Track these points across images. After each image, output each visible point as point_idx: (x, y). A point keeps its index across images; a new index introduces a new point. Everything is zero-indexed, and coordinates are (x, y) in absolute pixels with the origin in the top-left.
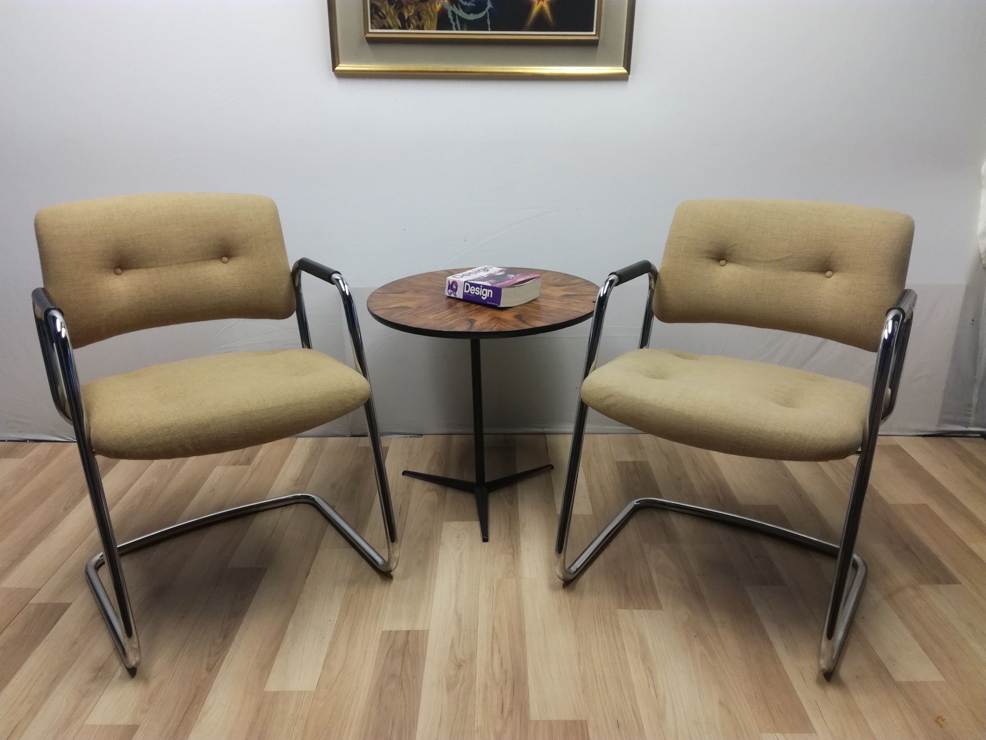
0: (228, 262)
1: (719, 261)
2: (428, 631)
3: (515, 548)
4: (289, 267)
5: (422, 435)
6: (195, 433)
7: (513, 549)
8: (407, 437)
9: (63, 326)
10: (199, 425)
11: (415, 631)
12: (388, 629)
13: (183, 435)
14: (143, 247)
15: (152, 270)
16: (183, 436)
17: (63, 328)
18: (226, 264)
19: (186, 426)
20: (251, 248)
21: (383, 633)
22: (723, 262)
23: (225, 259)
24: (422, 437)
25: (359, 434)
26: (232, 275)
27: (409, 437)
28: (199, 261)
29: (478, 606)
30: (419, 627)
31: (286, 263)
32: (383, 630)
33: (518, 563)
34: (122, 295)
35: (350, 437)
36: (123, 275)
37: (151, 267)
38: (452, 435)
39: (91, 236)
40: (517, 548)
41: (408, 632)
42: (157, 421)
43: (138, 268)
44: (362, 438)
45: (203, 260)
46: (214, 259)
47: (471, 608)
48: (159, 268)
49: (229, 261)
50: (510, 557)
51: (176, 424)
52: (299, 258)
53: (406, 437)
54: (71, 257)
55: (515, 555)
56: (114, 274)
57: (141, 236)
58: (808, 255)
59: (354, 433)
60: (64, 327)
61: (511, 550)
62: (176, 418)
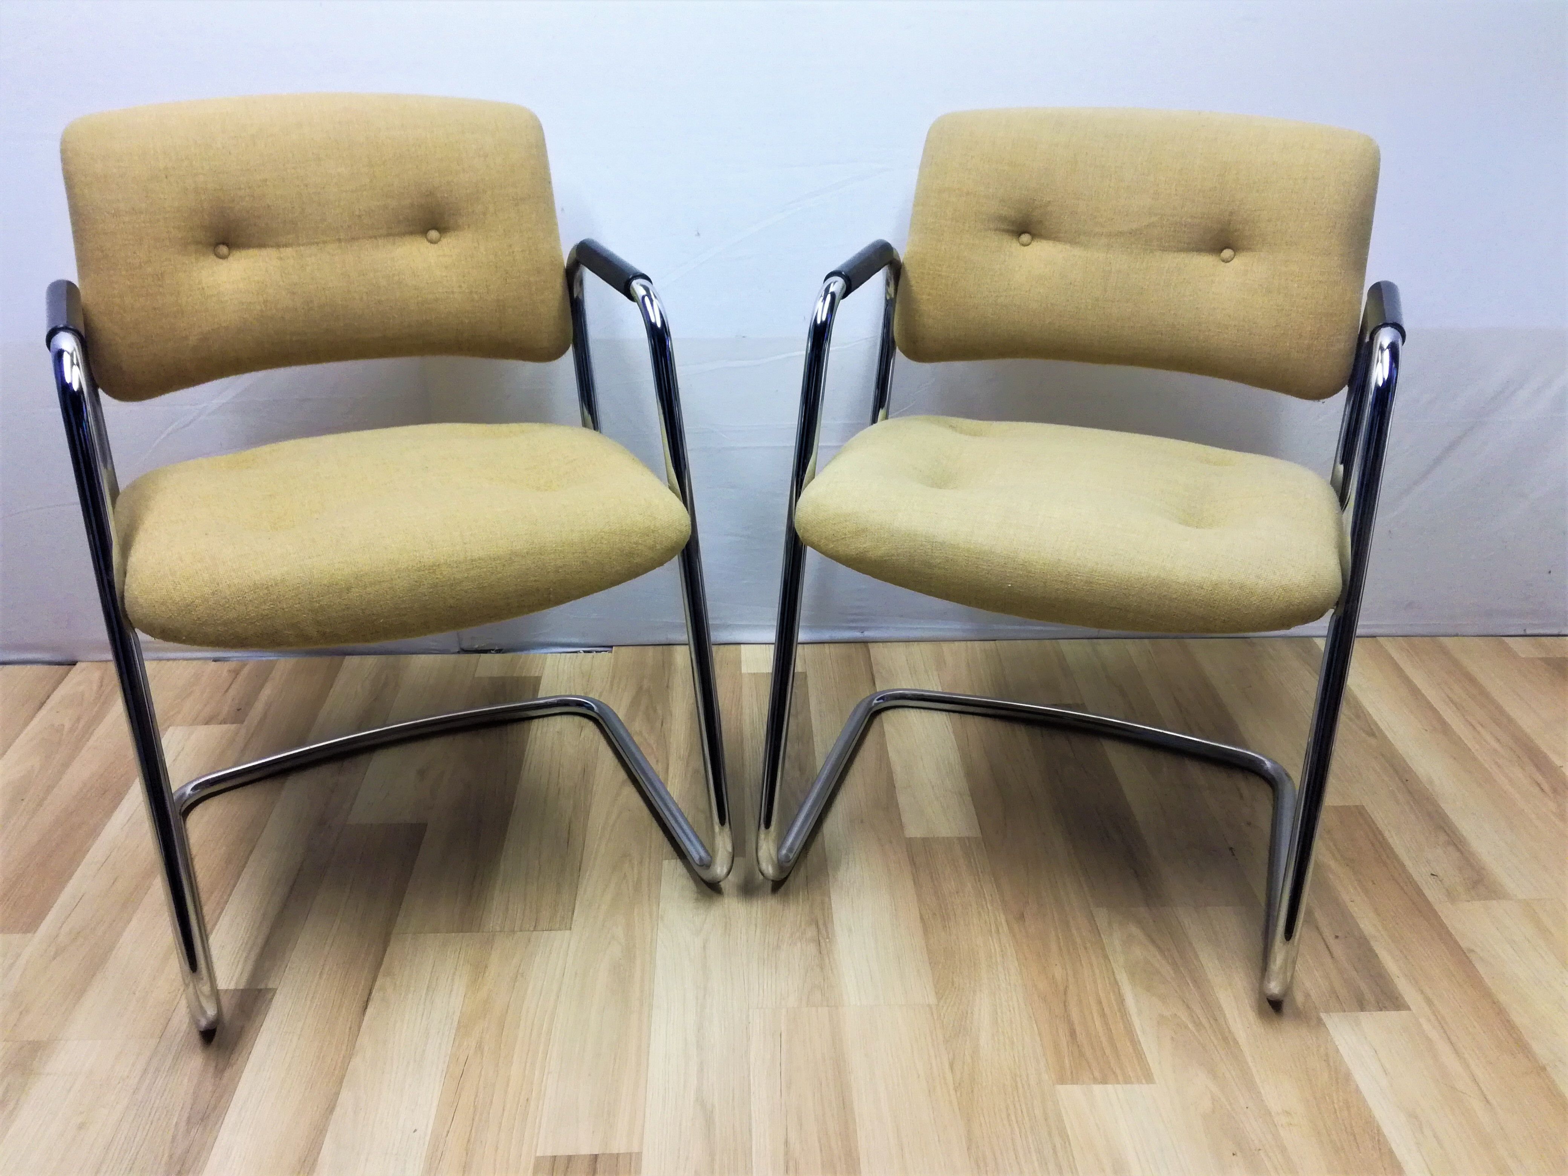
0: (439, 240)
1: (1020, 235)
2: (639, 1155)
3: (821, 926)
4: (560, 256)
5: (611, 647)
6: (320, 601)
7: (818, 927)
8: (579, 652)
9: (75, 362)
10: (328, 587)
11: (611, 1155)
12: (549, 1153)
13: (296, 604)
14: (270, 204)
15: (289, 251)
16: (296, 606)
17: (75, 368)
18: (436, 245)
19: (303, 586)
20: (484, 214)
21: (539, 1161)
22: (1025, 238)
23: (433, 234)
24: (611, 652)
25: (477, 646)
26: (446, 267)
27: (585, 652)
28: (380, 236)
29: (749, 1081)
30: (619, 1146)
31: (555, 248)
32: (538, 1154)
33: (831, 966)
34: (227, 301)
35: (459, 652)
36: (231, 258)
37: (286, 245)
38: (675, 646)
39: (166, 177)
40: (825, 924)
41: (595, 1158)
42: (246, 572)
43: (262, 245)
44: (484, 656)
45: (388, 235)
46: (412, 233)
47: (733, 1090)
48: (302, 248)
49: (442, 239)
50: (812, 948)
51: (283, 580)
52: (578, 241)
53: (576, 652)
54: (127, 219)
55: (823, 944)
56: (213, 257)
57: (266, 180)
58: (1189, 220)
59: (466, 645)
60: (78, 365)
61: (811, 932)
62: (285, 569)
